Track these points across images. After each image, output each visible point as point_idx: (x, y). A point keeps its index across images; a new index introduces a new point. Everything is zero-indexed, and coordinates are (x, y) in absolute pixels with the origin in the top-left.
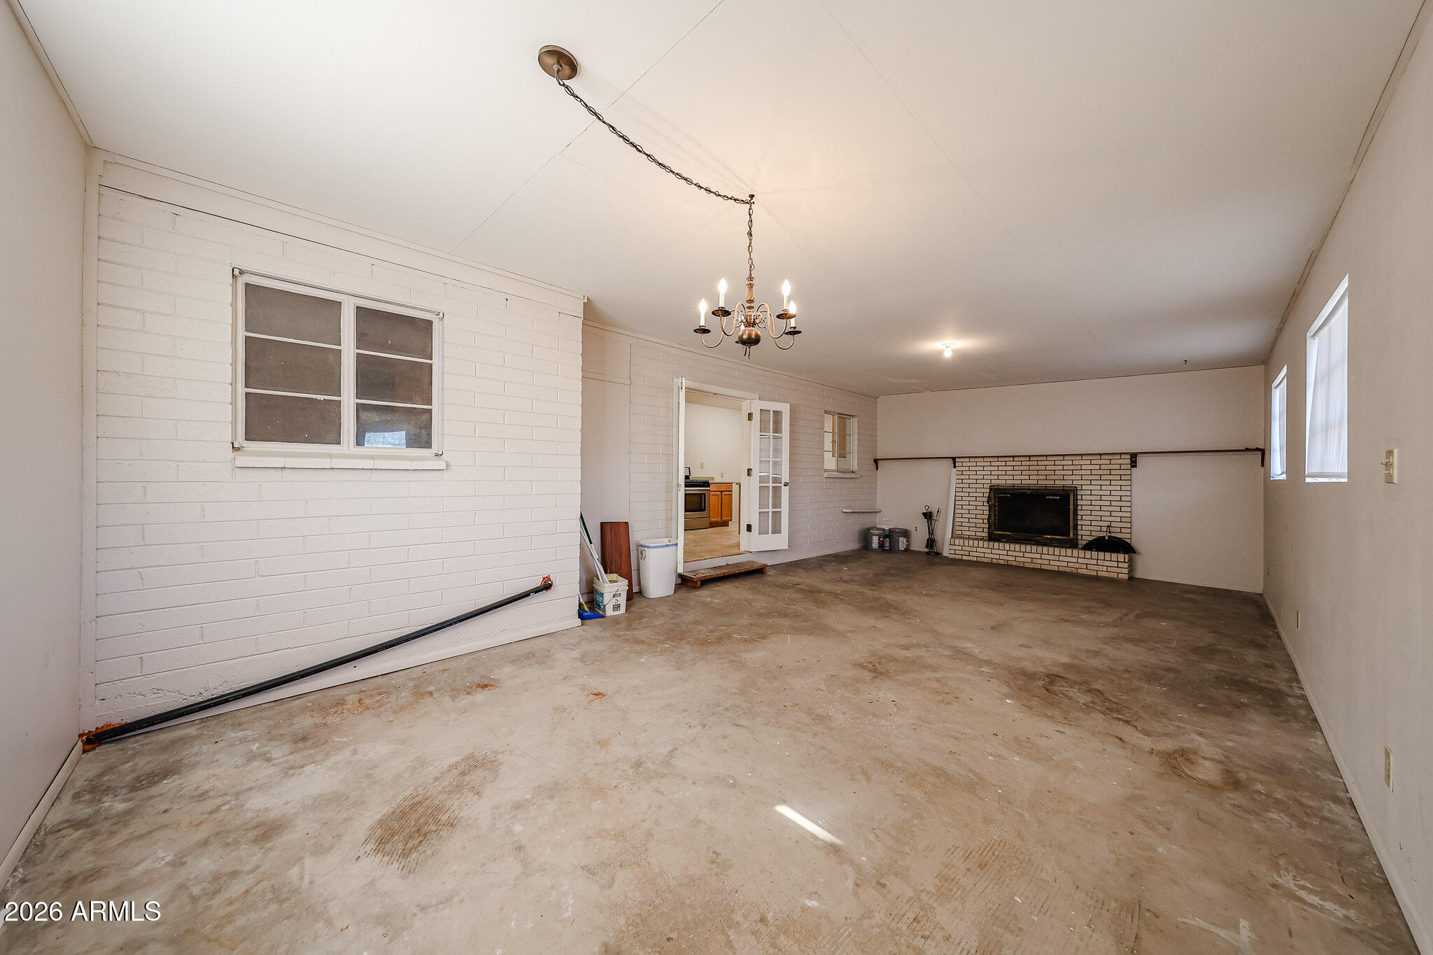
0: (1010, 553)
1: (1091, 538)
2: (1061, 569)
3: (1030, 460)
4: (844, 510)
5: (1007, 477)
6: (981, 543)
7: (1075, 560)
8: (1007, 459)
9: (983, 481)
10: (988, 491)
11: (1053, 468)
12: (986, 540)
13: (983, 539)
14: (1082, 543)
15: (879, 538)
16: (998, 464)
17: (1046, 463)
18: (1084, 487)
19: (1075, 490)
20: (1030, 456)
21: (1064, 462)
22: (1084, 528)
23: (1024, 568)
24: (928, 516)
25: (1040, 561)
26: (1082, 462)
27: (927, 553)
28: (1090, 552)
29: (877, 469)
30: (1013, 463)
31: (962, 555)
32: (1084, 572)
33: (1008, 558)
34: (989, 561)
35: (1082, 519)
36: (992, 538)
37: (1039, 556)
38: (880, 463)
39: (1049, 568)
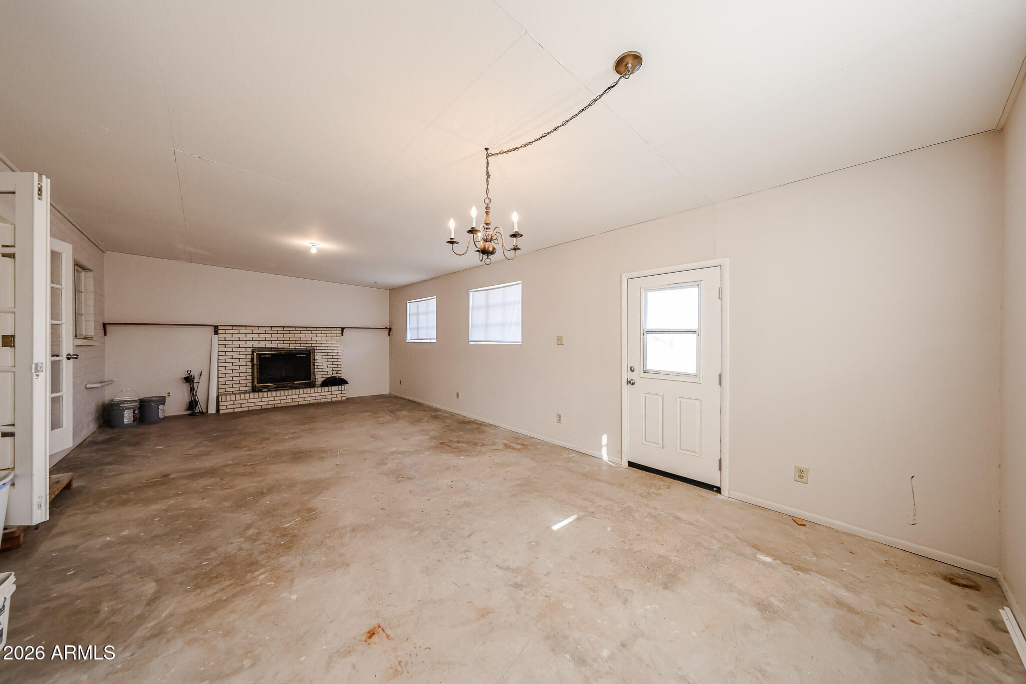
0: (276, 398)
1: (323, 379)
2: (311, 402)
3: (284, 330)
4: (88, 386)
5: (266, 342)
6: (247, 395)
7: (319, 394)
8: (266, 329)
9: (246, 346)
10: (251, 353)
11: (299, 335)
12: (249, 393)
13: (245, 392)
14: (318, 383)
15: (134, 411)
16: (259, 332)
17: (295, 332)
18: (318, 348)
19: (314, 350)
20: (284, 327)
21: (307, 332)
22: (318, 373)
23: (287, 407)
24: (189, 379)
25: (298, 400)
26: (317, 332)
27: (189, 415)
28: (327, 388)
29: (105, 334)
30: (271, 332)
31: (234, 408)
32: (324, 400)
33: (275, 402)
34: (260, 408)
35: (317, 368)
36: (254, 390)
37: (297, 396)
38: (108, 328)
39: (304, 403)
